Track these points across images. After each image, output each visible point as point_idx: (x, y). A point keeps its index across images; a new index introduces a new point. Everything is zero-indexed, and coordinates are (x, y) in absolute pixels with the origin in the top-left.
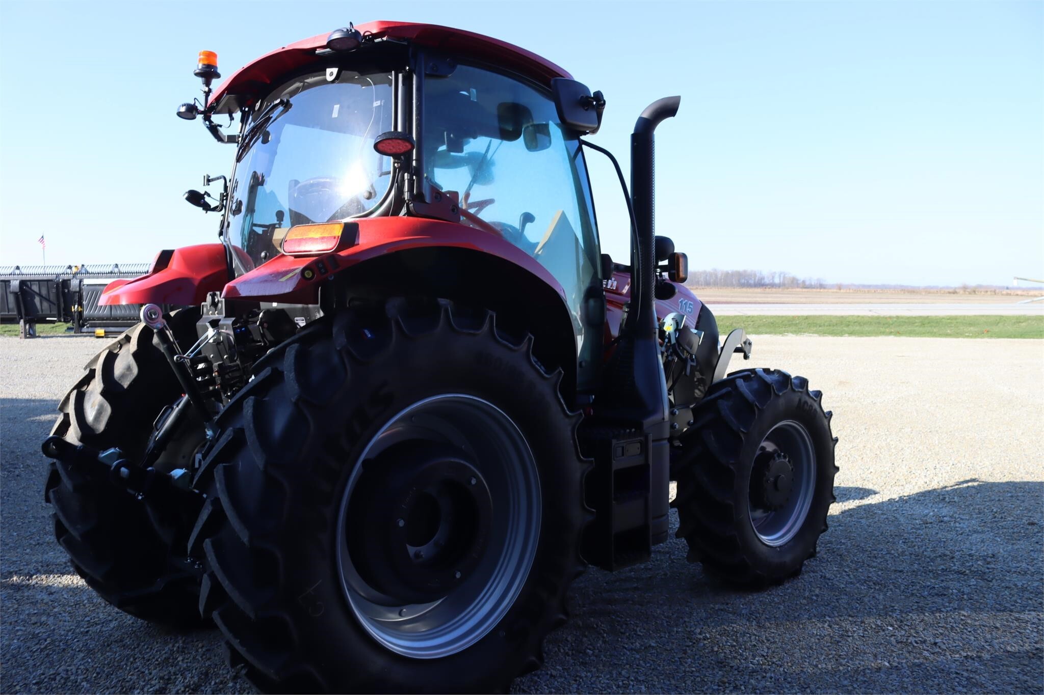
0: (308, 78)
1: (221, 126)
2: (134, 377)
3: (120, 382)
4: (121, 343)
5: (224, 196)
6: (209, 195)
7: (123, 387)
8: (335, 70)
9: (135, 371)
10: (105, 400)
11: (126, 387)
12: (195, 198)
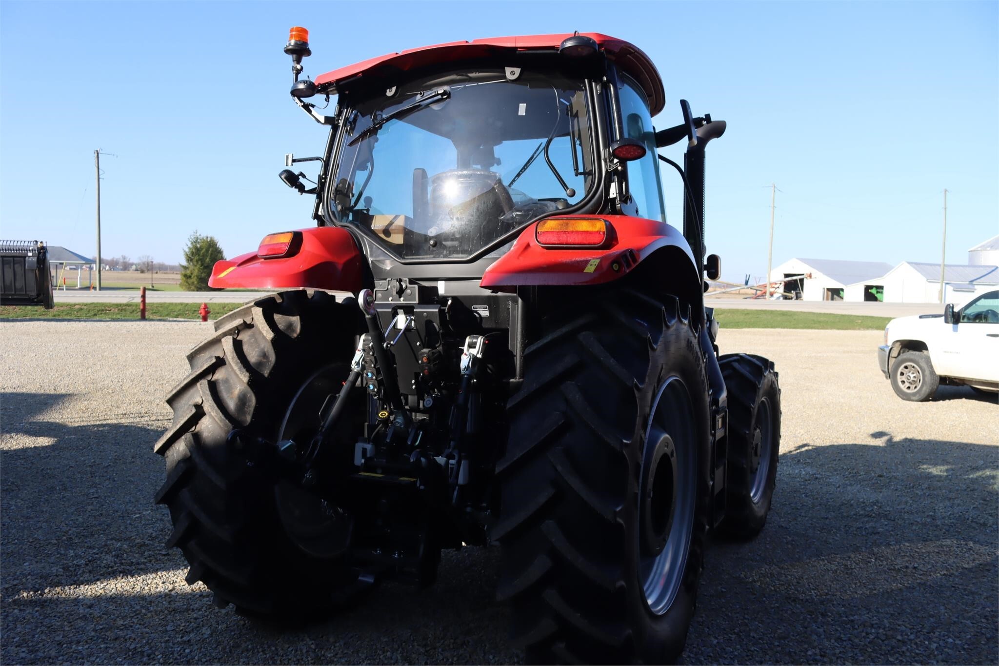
0: (472, 73)
1: (313, 106)
2: (272, 365)
3: (259, 370)
4: (239, 328)
5: (323, 178)
6: (304, 176)
7: (264, 376)
8: (518, 71)
9: (272, 358)
10: (249, 389)
11: (266, 375)
12: (292, 179)
